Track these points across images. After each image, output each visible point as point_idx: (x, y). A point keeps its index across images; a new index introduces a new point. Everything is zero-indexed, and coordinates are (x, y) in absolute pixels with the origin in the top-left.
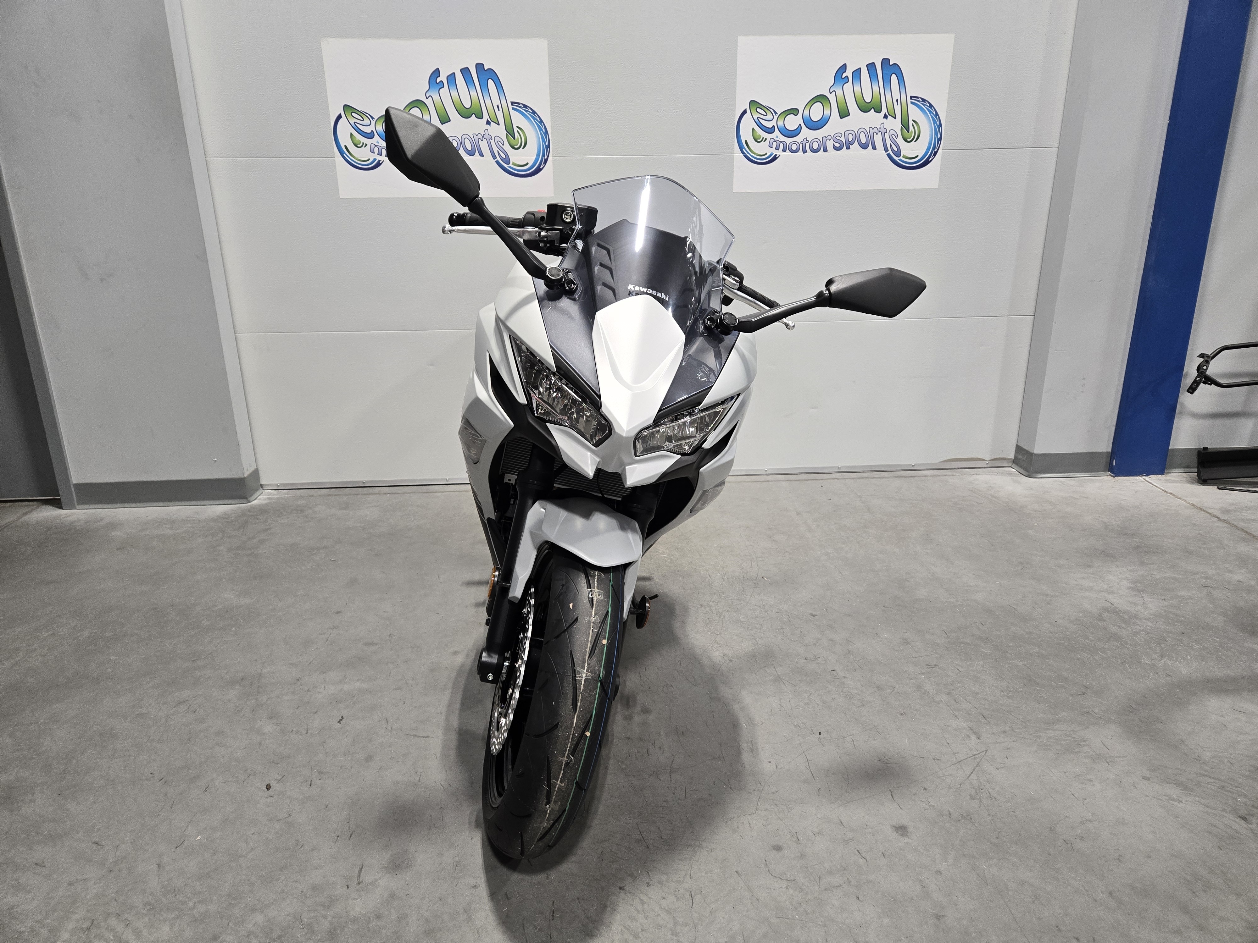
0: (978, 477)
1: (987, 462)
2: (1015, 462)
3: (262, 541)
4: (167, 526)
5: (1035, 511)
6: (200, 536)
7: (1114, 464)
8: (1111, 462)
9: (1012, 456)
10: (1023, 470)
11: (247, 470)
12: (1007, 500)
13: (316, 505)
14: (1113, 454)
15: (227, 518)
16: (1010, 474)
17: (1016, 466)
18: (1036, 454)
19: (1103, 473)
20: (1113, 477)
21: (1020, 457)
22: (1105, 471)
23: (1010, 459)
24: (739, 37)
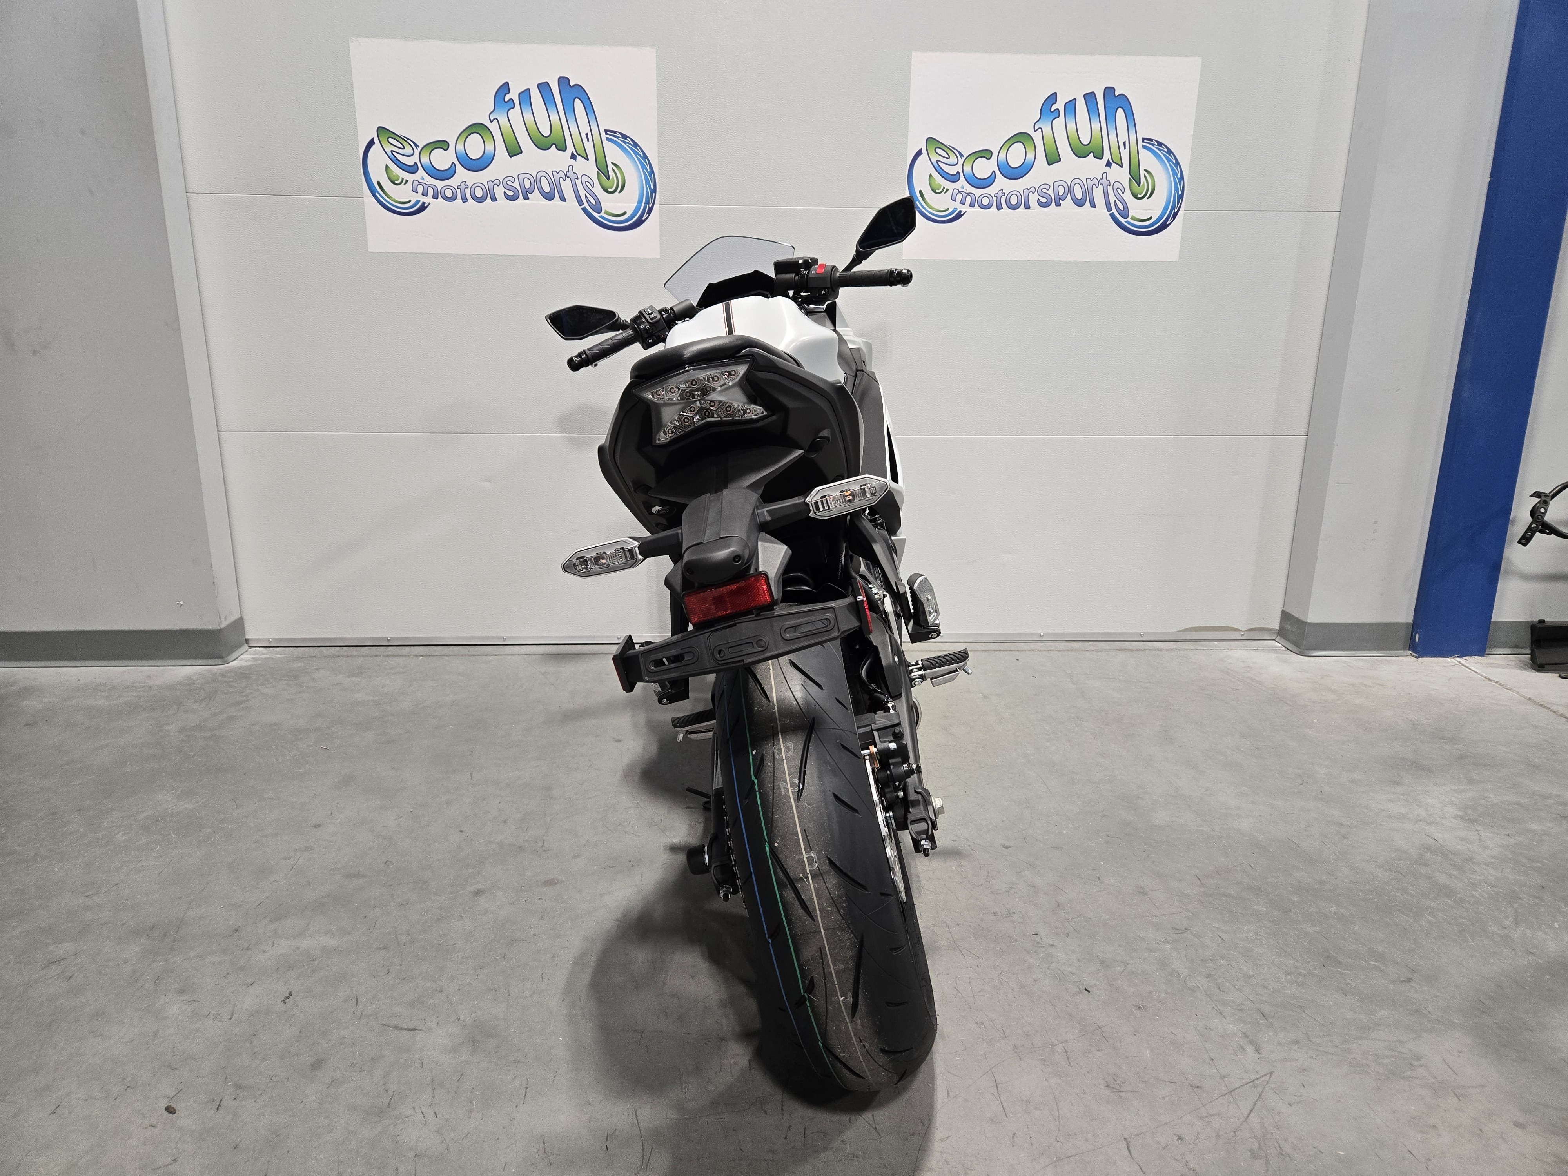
0: (1230, 653)
1: (1242, 633)
2: (1281, 633)
3: (231, 719)
4: (103, 694)
5: (1313, 702)
6: (145, 709)
7: (1417, 640)
8: (1412, 638)
9: (1276, 626)
10: (1292, 646)
11: (225, 619)
12: (1273, 686)
13: (317, 669)
14: (1415, 626)
15: (189, 685)
16: (1275, 650)
17: (1282, 639)
18: (1309, 623)
19: (1402, 651)
20: (1416, 657)
21: (1288, 627)
22: (1404, 649)
23: (1274, 629)
24: (914, 53)
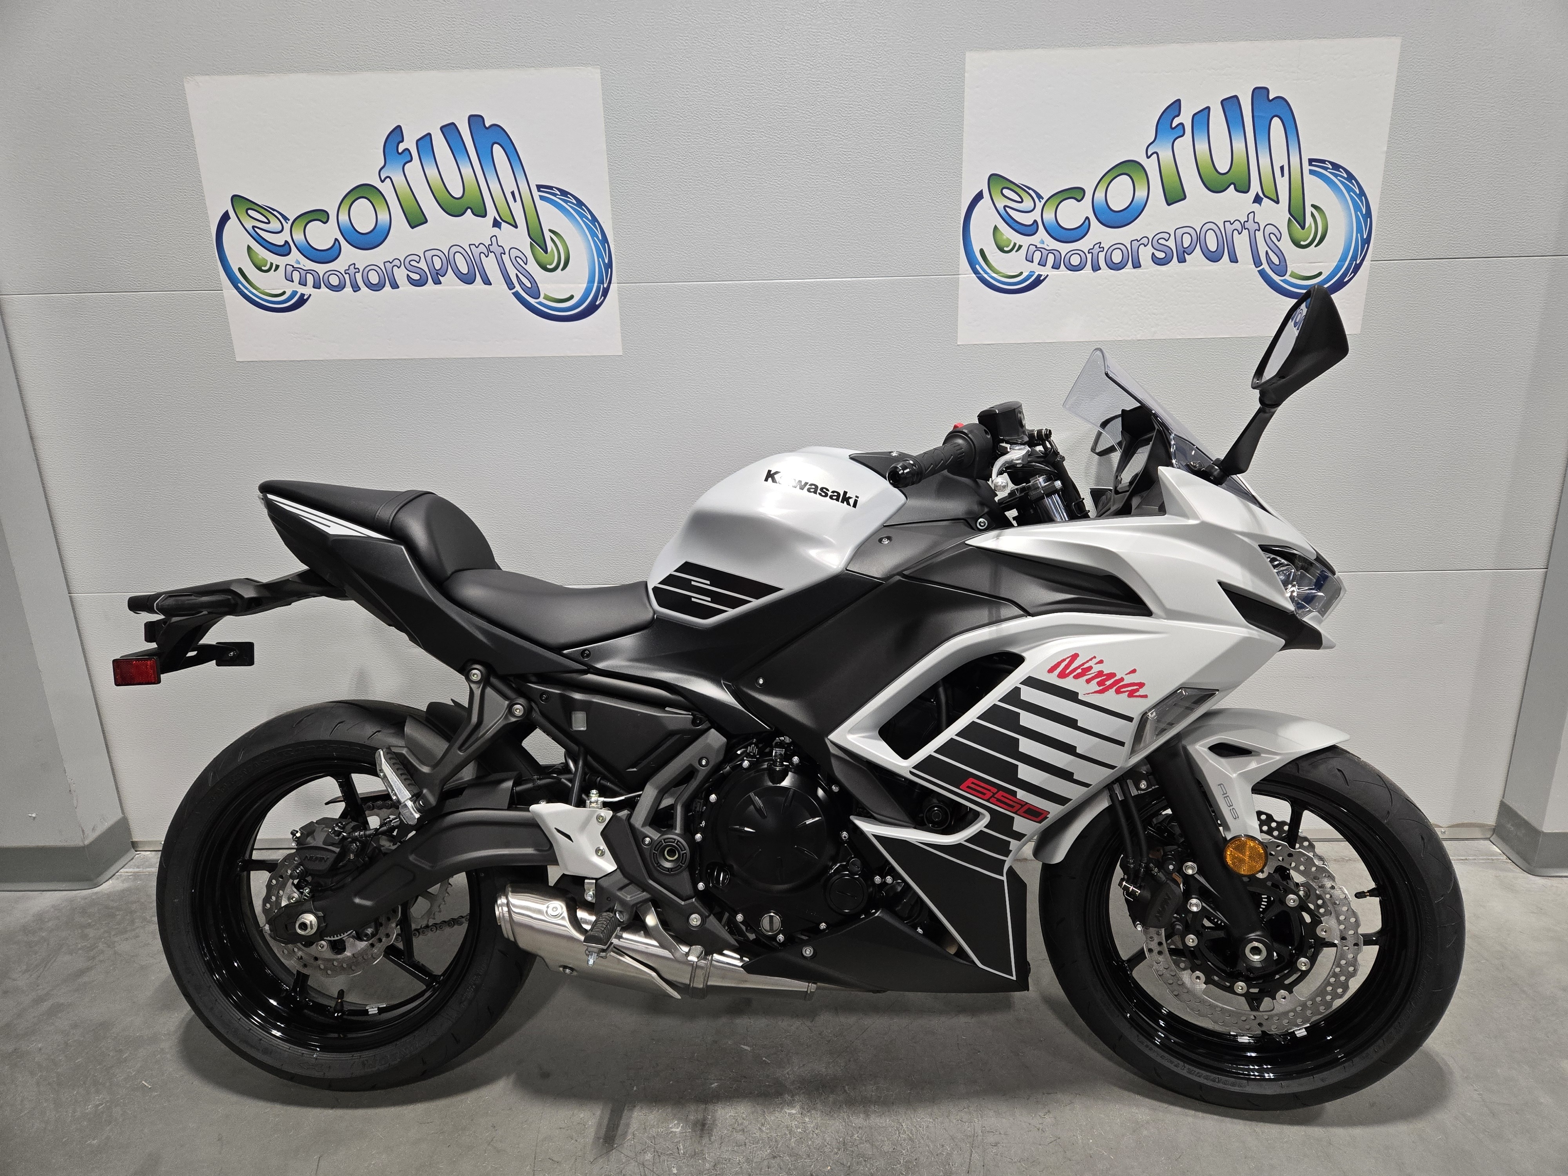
1: (1443, 830)
2: (1500, 833)
3: (53, 1012)
9: (1491, 819)
10: (1517, 857)
11: (91, 830)
16: (1492, 862)
17: (1500, 842)
18: (1543, 831)
21: (1511, 828)
23: (1487, 825)
24: (968, 54)
